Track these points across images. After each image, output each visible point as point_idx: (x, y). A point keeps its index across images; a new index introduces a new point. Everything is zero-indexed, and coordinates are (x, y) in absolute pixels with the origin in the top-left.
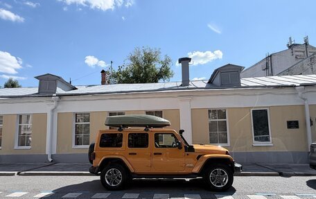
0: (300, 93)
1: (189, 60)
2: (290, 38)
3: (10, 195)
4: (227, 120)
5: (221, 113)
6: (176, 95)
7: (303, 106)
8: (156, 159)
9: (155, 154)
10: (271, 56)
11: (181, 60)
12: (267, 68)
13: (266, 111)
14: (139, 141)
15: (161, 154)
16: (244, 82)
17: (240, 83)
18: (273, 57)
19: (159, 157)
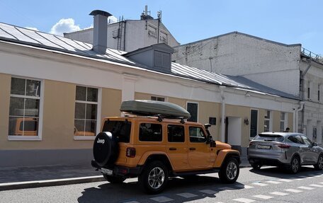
0: (222, 92)
2: (146, 7)
7: (220, 104)
9: (191, 149)
10: (125, 22)
12: (119, 37)
13: (196, 105)
18: (127, 24)
19: (195, 152)
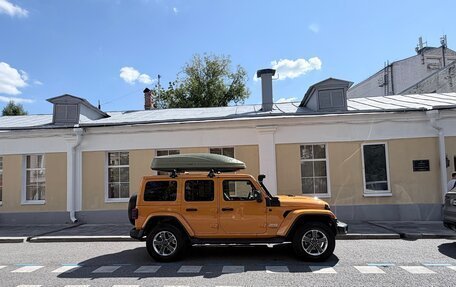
0: (432, 120)
1: (272, 72)
2: (420, 39)
3: (18, 271)
4: (327, 160)
5: (319, 150)
6: (254, 125)
7: (437, 139)
8: (225, 217)
9: (224, 210)
10: (391, 66)
11: (260, 73)
12: (386, 84)
13: (383, 146)
14: (200, 191)
15: (232, 210)
16: (353, 104)
17: (346, 106)
18: (394, 67)
19: (230, 214)
